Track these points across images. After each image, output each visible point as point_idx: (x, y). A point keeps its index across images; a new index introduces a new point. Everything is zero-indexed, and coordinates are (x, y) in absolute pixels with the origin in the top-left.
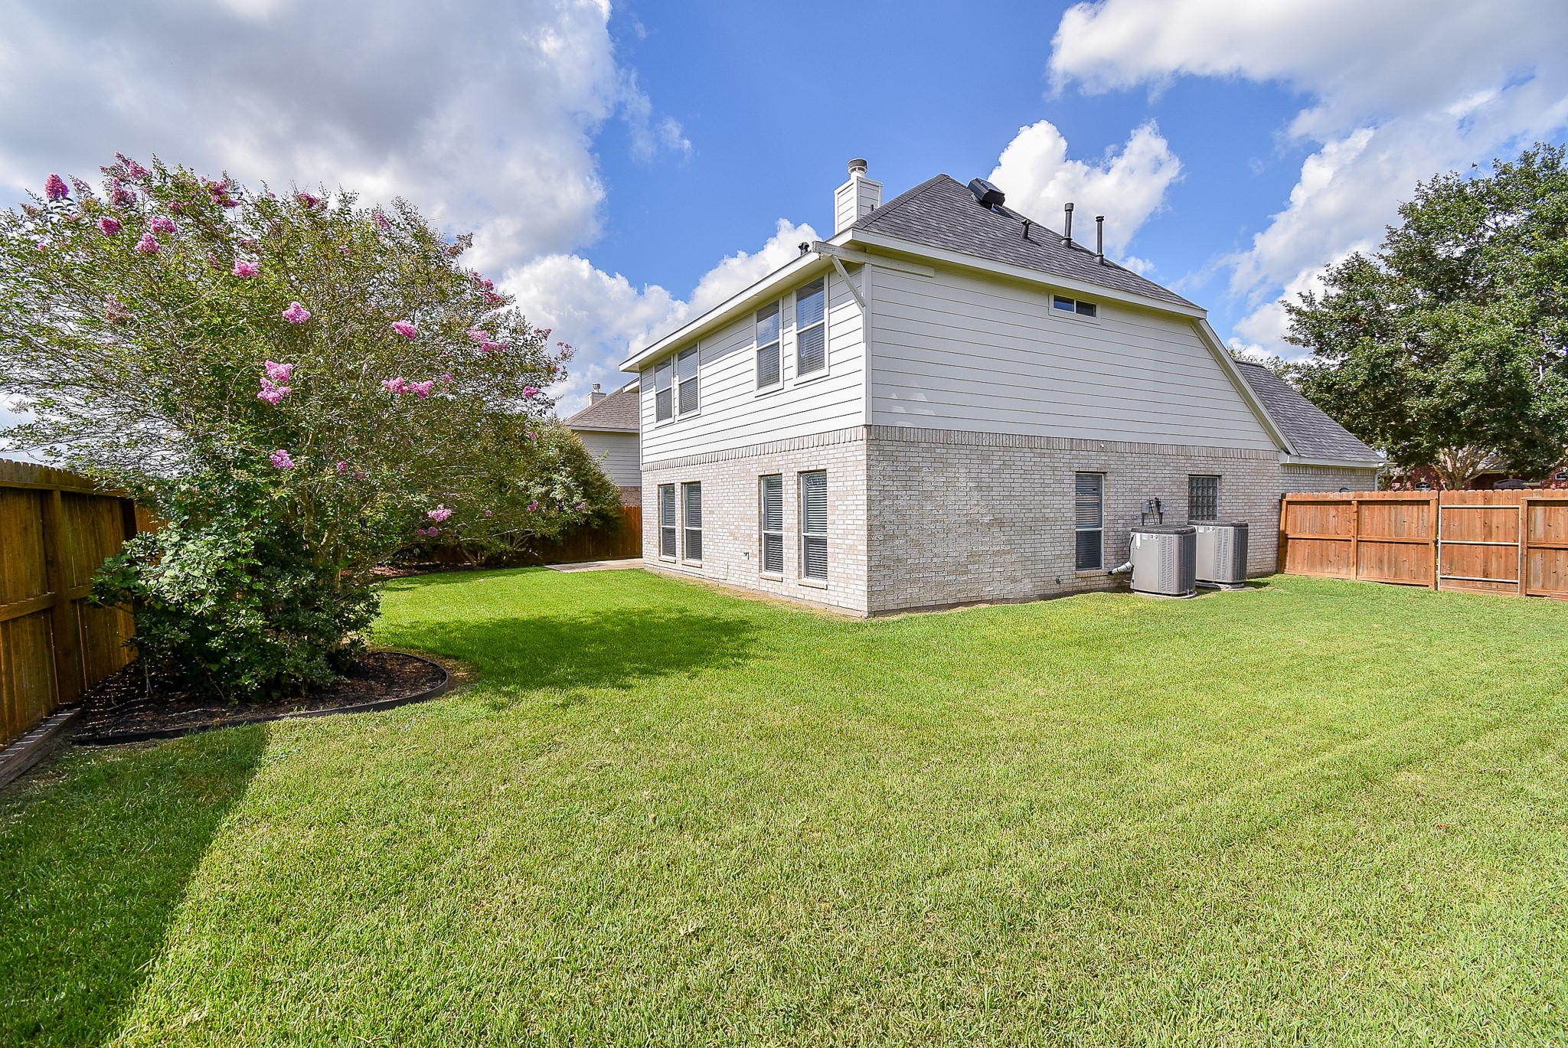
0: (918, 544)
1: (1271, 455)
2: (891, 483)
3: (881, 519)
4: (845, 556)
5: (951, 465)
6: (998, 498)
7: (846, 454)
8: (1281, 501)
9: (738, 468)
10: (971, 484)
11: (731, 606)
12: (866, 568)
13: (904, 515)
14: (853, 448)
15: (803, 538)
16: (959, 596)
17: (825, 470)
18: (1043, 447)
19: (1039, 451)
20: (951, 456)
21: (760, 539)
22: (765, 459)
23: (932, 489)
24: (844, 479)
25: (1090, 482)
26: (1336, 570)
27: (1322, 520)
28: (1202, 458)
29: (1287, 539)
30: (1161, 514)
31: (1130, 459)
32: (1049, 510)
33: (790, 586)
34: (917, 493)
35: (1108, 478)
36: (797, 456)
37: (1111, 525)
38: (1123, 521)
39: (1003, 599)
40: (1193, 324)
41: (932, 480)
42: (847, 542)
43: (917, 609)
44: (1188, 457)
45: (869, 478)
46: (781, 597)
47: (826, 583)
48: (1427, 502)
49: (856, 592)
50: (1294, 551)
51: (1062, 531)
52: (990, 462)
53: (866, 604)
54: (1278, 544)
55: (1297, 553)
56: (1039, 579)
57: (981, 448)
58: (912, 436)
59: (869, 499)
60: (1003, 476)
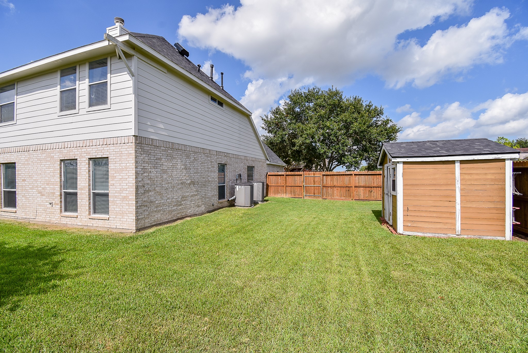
0: (160, 194)
1: (265, 161)
2: (147, 165)
3: (143, 182)
4: (121, 202)
5: (175, 158)
6: (193, 173)
7: (122, 150)
8: (267, 175)
9: (45, 155)
10: (182, 167)
11: (41, 236)
12: (134, 208)
13: (154, 181)
14: (126, 147)
15: (92, 194)
16: (178, 215)
17: (108, 158)
18: (207, 153)
19: (206, 154)
20: (174, 154)
21: (61, 195)
22: (65, 151)
23: (167, 168)
24: (120, 162)
25: (222, 168)
26: (281, 195)
27: (277, 180)
28: (250, 161)
29: (268, 186)
30: (241, 179)
31: (233, 160)
32: (210, 178)
33: (83, 219)
34: (160, 170)
35: (227, 166)
36: (88, 150)
37: (228, 183)
38: (231, 182)
39: (194, 215)
40: (248, 117)
41: (166, 164)
42: (122, 194)
43: (160, 224)
44: (247, 160)
45: (136, 162)
46: (76, 227)
47: (108, 216)
48: (301, 175)
49: (128, 220)
50: (270, 189)
51: (214, 186)
52: (190, 158)
53: (135, 226)
54: (266, 188)
55: (271, 190)
56: (207, 205)
57: (186, 152)
58: (157, 143)
59: (136, 172)
60: (194, 164)
